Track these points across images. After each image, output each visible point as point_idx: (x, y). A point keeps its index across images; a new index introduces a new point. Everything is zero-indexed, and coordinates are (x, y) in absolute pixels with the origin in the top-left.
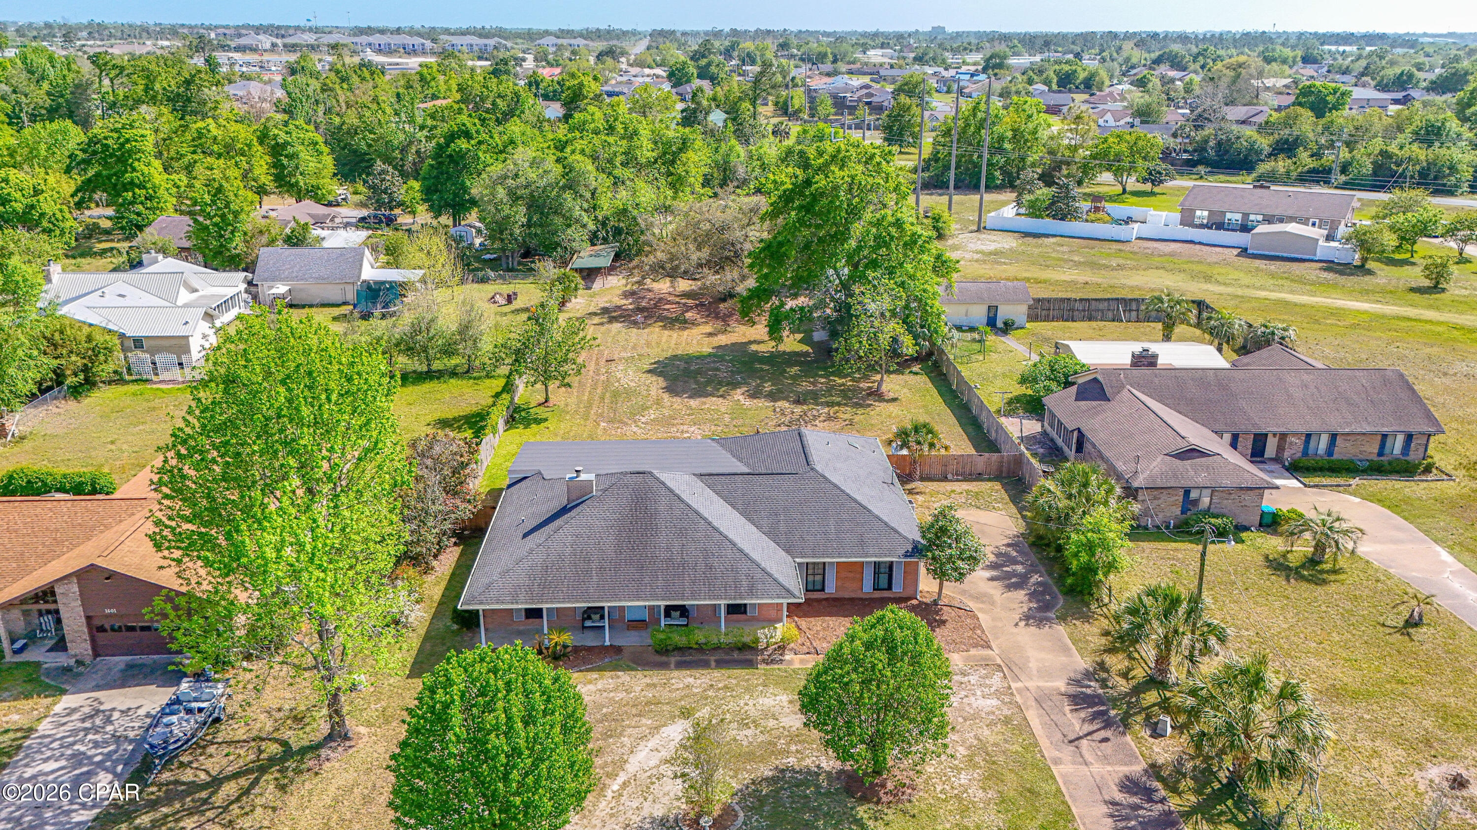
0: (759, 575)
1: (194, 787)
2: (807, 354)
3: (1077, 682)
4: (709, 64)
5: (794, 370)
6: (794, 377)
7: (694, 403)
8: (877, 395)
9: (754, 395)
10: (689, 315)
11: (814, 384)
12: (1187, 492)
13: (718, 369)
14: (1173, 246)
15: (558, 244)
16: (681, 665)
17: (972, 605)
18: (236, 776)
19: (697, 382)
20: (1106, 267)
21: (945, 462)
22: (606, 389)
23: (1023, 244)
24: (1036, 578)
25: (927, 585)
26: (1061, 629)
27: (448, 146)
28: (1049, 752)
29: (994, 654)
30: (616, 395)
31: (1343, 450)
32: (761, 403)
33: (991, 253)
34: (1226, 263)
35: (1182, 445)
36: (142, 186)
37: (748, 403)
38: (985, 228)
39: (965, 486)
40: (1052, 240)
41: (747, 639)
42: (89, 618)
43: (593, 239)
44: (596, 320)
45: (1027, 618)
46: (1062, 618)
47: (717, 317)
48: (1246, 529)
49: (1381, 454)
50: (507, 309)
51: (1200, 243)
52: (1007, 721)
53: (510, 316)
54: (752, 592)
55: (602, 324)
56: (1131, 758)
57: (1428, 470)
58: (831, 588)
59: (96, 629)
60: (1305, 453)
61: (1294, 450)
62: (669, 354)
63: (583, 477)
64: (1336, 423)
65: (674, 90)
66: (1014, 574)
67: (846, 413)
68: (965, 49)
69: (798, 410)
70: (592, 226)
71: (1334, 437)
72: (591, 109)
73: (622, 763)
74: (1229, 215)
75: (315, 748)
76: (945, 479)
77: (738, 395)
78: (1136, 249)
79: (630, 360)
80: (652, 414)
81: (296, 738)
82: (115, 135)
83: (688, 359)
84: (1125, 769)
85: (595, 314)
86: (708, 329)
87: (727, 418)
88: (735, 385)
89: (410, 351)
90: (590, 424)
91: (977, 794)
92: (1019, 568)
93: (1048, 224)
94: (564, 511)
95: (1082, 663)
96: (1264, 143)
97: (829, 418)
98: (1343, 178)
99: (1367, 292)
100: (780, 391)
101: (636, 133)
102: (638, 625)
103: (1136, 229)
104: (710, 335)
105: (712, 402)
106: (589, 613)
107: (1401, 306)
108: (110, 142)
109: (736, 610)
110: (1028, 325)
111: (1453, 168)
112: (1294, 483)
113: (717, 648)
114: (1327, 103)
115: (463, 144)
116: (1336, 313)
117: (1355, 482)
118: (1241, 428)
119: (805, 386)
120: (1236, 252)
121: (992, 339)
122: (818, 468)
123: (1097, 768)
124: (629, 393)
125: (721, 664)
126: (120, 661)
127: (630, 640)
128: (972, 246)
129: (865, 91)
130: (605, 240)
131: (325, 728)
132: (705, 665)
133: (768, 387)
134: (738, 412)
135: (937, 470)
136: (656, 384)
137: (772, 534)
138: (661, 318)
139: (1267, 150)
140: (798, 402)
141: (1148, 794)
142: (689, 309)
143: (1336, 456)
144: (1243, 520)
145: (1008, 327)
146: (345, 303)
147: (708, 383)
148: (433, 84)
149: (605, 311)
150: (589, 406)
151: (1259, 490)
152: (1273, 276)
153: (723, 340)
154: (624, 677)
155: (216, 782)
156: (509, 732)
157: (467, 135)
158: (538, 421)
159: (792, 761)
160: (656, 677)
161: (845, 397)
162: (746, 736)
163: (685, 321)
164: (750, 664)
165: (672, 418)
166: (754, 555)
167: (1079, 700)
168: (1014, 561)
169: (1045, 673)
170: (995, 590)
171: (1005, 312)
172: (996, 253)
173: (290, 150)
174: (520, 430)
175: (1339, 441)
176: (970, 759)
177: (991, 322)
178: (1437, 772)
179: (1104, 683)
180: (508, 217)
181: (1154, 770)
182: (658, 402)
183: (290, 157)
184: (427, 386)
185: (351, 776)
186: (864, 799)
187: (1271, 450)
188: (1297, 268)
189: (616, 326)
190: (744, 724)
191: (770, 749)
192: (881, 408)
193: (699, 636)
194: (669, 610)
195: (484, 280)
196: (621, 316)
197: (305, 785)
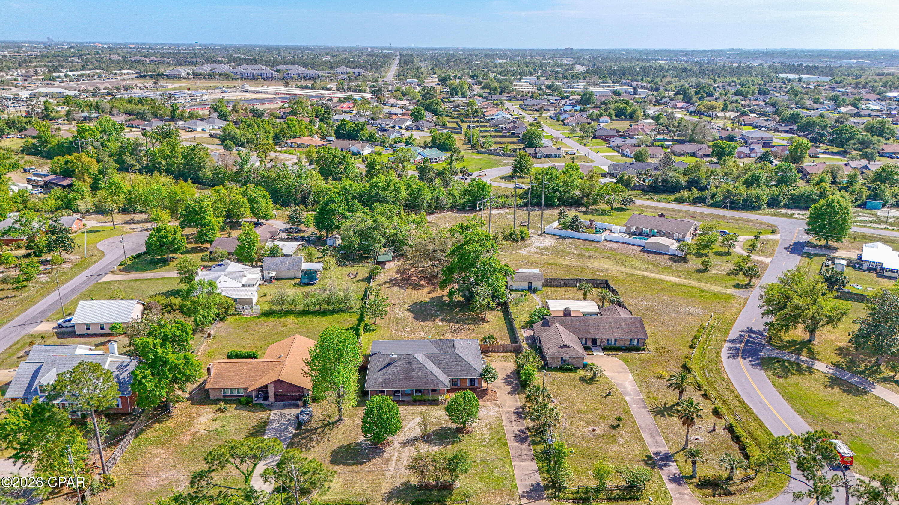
0: (439, 382)
1: (311, 430)
2: (462, 302)
3: (517, 409)
4: (432, 103)
5: (457, 309)
6: (457, 313)
7: (423, 324)
8: (483, 320)
9: (442, 321)
10: (421, 282)
11: (463, 315)
12: (562, 358)
13: (431, 309)
14: (617, 245)
15: (371, 250)
16: (419, 405)
17: (496, 390)
18: (320, 428)
19: (424, 315)
20: (585, 256)
21: (499, 346)
22: (394, 317)
23: (558, 243)
24: (515, 382)
25: (484, 385)
26: (517, 396)
27: (326, 206)
28: (505, 424)
29: (498, 402)
30: (397, 320)
31: (619, 344)
32: (445, 324)
33: (542, 249)
34: (634, 255)
35: (562, 344)
36: (208, 225)
37: (441, 323)
38: (544, 233)
39: (504, 354)
40: (570, 240)
41: (436, 398)
42: (275, 392)
43: (384, 246)
44: (388, 285)
45: (509, 393)
46: (518, 393)
47: (432, 284)
48: (579, 368)
49: (630, 344)
50: (355, 280)
51: (628, 244)
52: (497, 417)
53: (356, 284)
54: (437, 386)
55: (390, 287)
56: (523, 425)
57: (644, 350)
58: (459, 385)
59: (276, 395)
60: (608, 343)
61: (604, 343)
62: (414, 302)
63: (394, 356)
64: (616, 335)
65: (414, 124)
66: (510, 381)
67: (472, 327)
68: (577, 77)
69: (457, 326)
70: (384, 241)
71: (616, 339)
72: (380, 175)
73: (406, 426)
74: (644, 229)
75: (336, 422)
76: (498, 352)
77: (438, 320)
78: (601, 247)
79: (401, 304)
80: (410, 328)
81: (331, 421)
82: (197, 204)
83: (421, 304)
84: (520, 428)
85: (387, 282)
86: (428, 289)
87: (434, 329)
88: (436, 316)
89: (328, 303)
90: (390, 331)
91: (486, 432)
92: (512, 380)
93: (569, 232)
94: (389, 365)
95: (520, 404)
96: (683, 180)
97: (467, 329)
98: (711, 201)
99: (679, 271)
100: (451, 319)
101: (399, 188)
102: (408, 395)
103: (604, 235)
104: (429, 292)
105: (429, 323)
106: (396, 392)
107: (686, 279)
108: (196, 208)
109: (434, 391)
110: (543, 289)
111: (758, 198)
112: (602, 354)
113: (429, 400)
114: (725, 151)
115: (333, 206)
116: (660, 282)
117: (620, 353)
118: (588, 337)
119: (461, 316)
120: (640, 248)
121: (529, 294)
122: (457, 352)
123: (515, 427)
124: (402, 319)
125: (430, 404)
126: (281, 403)
127: (407, 398)
128: (536, 245)
129: (512, 125)
130: (389, 246)
131: (337, 418)
132: (425, 405)
133: (448, 317)
134: (437, 327)
135: (496, 349)
136: (411, 315)
137: (443, 371)
138: (412, 284)
139: (684, 184)
140: (457, 323)
141: (524, 433)
142: (421, 279)
143: (617, 345)
144: (579, 365)
145: (535, 291)
146: (295, 278)
147: (428, 315)
148: (294, 129)
149: (391, 280)
150: (389, 325)
151: (583, 357)
152: (649, 262)
153: (434, 295)
154: (405, 407)
155: (316, 429)
156: (386, 413)
157: (333, 202)
158: (373, 330)
159: (445, 426)
160: (413, 407)
161: (473, 320)
162: (435, 421)
163: (420, 286)
164: (437, 404)
165: (416, 329)
166: (439, 377)
167: (515, 413)
168: (510, 377)
169: (510, 407)
170: (503, 386)
171: (535, 285)
172: (545, 248)
173: (256, 200)
174: (368, 334)
175: (617, 341)
176: (486, 426)
177: (530, 288)
178: (591, 429)
179: (523, 409)
180: (353, 242)
181: (528, 428)
182: (411, 323)
183: (256, 203)
184: (335, 316)
185: (345, 428)
186: (460, 433)
187: (598, 343)
188: (659, 258)
189: (395, 288)
190: (434, 418)
191: (440, 423)
192: (484, 325)
193: (424, 398)
194: (416, 391)
195: (344, 265)
196: (397, 283)
197: (335, 430)
